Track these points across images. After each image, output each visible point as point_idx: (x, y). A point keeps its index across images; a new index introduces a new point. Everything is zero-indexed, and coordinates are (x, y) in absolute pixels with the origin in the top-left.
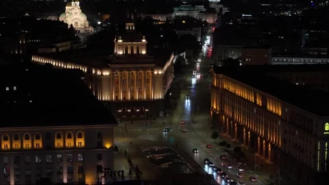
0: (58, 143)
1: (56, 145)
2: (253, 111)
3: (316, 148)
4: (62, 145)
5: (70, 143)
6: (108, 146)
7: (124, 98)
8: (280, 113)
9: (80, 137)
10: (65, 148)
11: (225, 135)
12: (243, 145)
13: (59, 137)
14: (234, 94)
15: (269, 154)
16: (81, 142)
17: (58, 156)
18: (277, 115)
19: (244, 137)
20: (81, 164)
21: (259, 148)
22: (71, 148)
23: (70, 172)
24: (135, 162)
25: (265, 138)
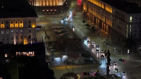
0: (12, 25)
1: (11, 26)
2: (100, 11)
3: (126, 28)
4: (13, 26)
5: (17, 25)
6: (34, 27)
7: (46, 5)
8: (111, 12)
9: (21, 22)
10: (14, 28)
11: (89, 21)
12: (96, 26)
13: (12, 23)
14: (93, 3)
15: (107, 30)
16: (22, 25)
17: (12, 31)
18: (110, 13)
19: (97, 22)
20: (22, 35)
21: (103, 27)
22: (17, 28)
23: (17, 38)
24: (48, 33)
25: (105, 23)
